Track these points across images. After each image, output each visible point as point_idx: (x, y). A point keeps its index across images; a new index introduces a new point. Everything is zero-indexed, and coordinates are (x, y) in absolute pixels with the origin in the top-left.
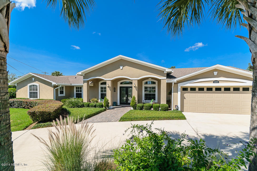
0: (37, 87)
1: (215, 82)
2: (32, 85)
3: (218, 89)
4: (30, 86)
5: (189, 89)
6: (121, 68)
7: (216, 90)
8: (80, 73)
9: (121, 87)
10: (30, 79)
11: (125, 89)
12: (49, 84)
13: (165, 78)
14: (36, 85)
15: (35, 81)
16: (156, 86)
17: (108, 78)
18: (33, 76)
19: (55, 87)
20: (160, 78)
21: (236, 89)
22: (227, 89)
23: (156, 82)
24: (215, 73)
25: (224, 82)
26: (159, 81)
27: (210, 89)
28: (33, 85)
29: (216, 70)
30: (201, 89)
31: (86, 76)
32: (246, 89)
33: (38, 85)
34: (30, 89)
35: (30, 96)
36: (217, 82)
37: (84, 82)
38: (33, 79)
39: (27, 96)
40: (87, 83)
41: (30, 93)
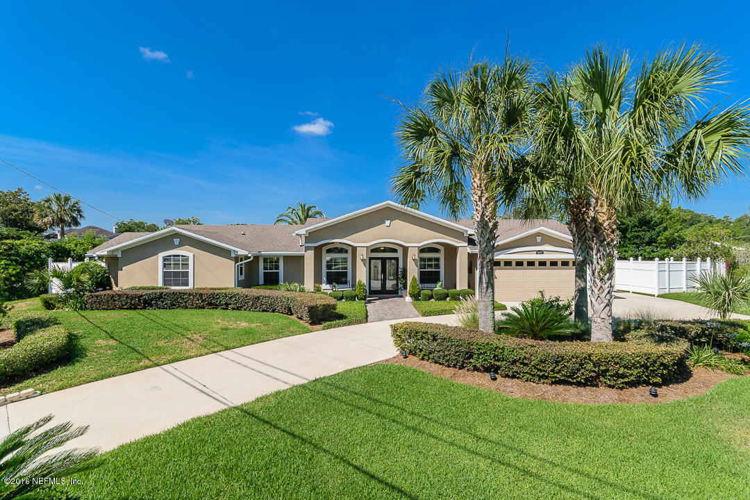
0: (187, 260)
1: (537, 252)
2: (170, 256)
3: (542, 264)
4: (165, 259)
5: (502, 264)
6: (387, 223)
7: (539, 265)
8: (303, 231)
9: (370, 259)
10: (166, 242)
11: (379, 261)
12: (224, 253)
13: (466, 244)
14: (182, 256)
15: (180, 245)
16: (441, 256)
17: (362, 241)
18: (177, 235)
19: (237, 259)
20: (457, 245)
22: (554, 264)
24: (539, 239)
25: (550, 253)
26: (454, 249)
27: (531, 264)
28: (174, 256)
29: (538, 234)
30: (519, 264)
31: (311, 237)
32: (565, 263)
33: (190, 255)
34: (165, 265)
35: (165, 282)
36: (541, 252)
37: (307, 249)
38: (177, 241)
39: (157, 280)
40: (313, 251)
41: (165, 274)
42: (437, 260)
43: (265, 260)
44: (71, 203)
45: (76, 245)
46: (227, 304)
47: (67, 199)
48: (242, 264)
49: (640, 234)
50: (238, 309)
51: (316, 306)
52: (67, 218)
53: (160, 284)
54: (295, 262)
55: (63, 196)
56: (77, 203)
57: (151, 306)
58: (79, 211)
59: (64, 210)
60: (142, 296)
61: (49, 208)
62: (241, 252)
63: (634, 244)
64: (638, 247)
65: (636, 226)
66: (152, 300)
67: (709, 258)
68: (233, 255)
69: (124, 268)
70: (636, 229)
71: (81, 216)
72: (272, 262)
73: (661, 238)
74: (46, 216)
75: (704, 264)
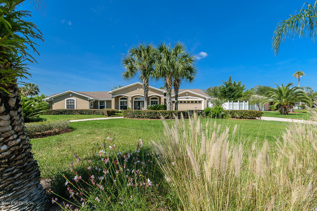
0: (74, 101)
1: (187, 98)
2: (69, 100)
3: (188, 102)
4: (67, 101)
6: (138, 89)
8: (111, 92)
9: (135, 101)
10: (67, 95)
11: (138, 102)
12: (85, 99)
13: (163, 96)
14: (72, 100)
16: (158, 100)
17: (129, 95)
18: (71, 93)
19: (90, 101)
20: (160, 96)
21: (196, 102)
22: (192, 102)
23: (158, 98)
24: (187, 94)
25: (191, 99)
26: (160, 98)
27: (185, 102)
29: (187, 92)
30: (181, 102)
31: (113, 94)
33: (75, 99)
34: (67, 103)
35: (67, 108)
36: (188, 98)
37: (112, 98)
38: (71, 95)
39: (65, 107)
40: (114, 99)
41: (67, 105)
42: (157, 102)
43: (100, 102)
44: (35, 86)
45: (38, 98)
46: (86, 113)
47: (33, 85)
48: (92, 102)
49: (229, 94)
50: (89, 114)
51: (109, 111)
52: (33, 92)
53: (66, 108)
54: (109, 102)
55: (32, 84)
56: (37, 86)
57: (63, 114)
58: (38, 89)
59: (33, 89)
60: (60, 111)
61: (27, 88)
62: (91, 98)
63: (228, 97)
64: (229, 98)
65: (228, 91)
66: (63, 112)
67: (248, 101)
68: (88, 99)
69: (54, 104)
70: (229, 92)
71: (39, 91)
72: (102, 102)
73: (236, 95)
74: (26, 91)
75: (246, 103)
